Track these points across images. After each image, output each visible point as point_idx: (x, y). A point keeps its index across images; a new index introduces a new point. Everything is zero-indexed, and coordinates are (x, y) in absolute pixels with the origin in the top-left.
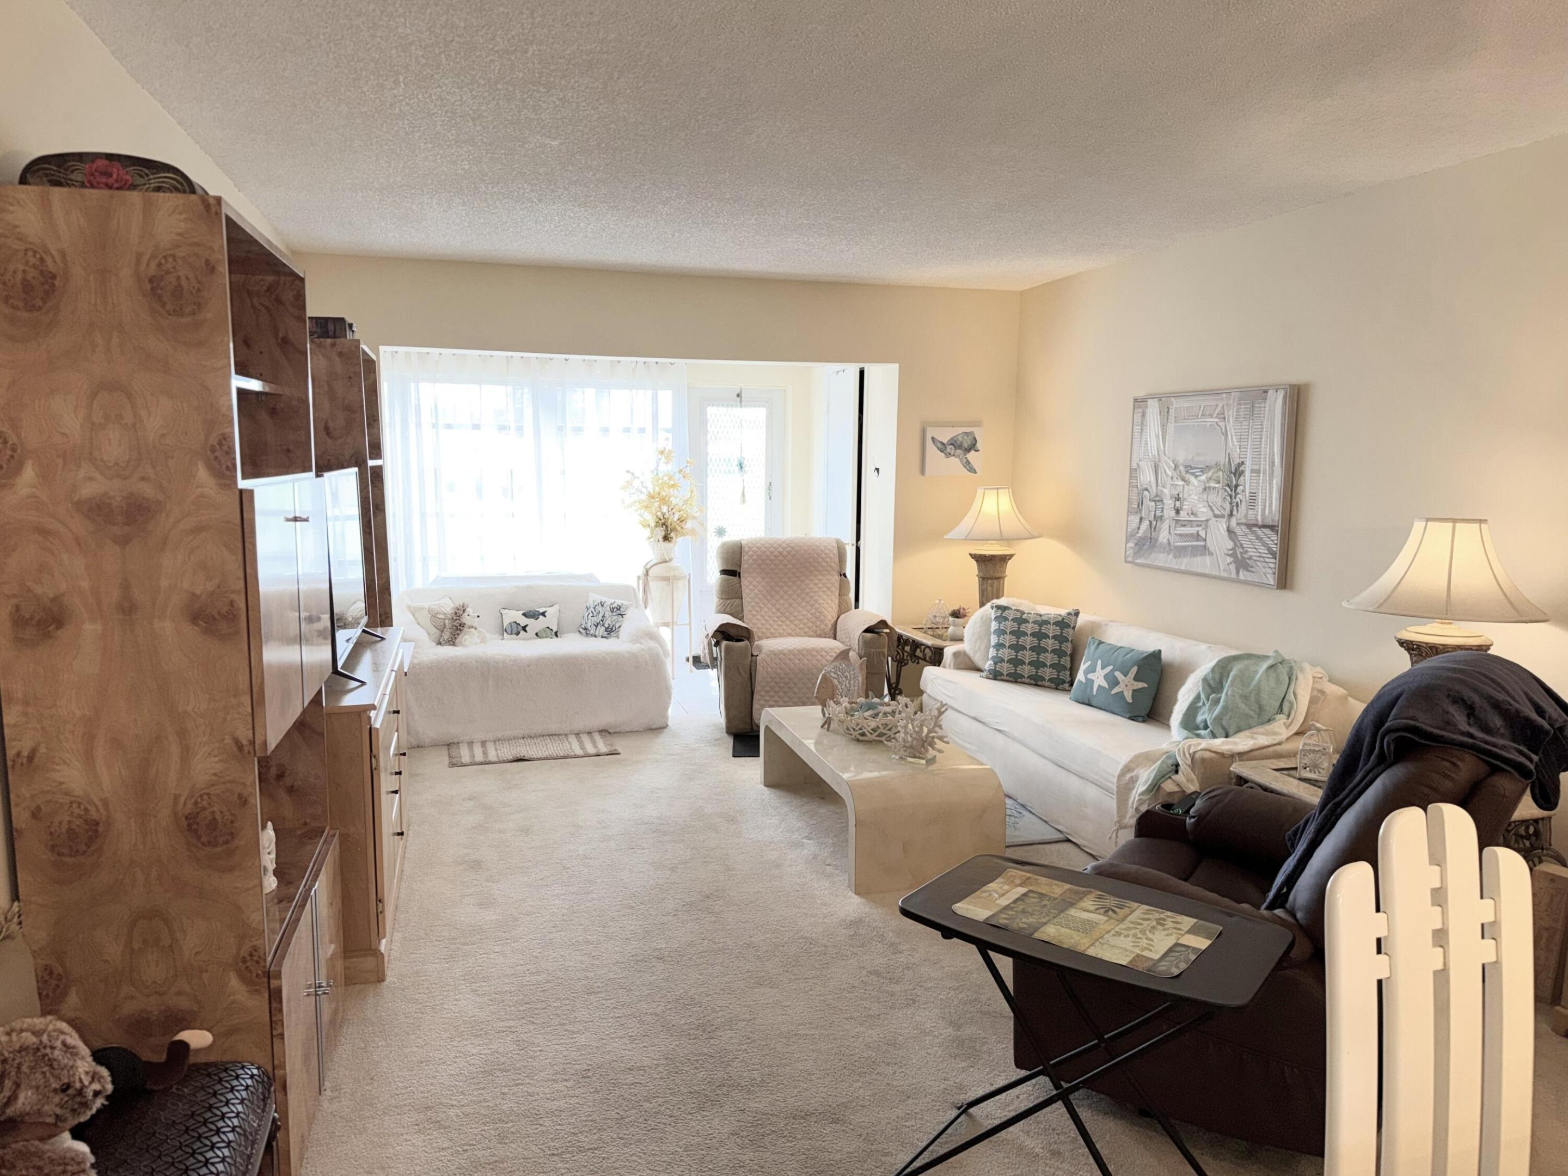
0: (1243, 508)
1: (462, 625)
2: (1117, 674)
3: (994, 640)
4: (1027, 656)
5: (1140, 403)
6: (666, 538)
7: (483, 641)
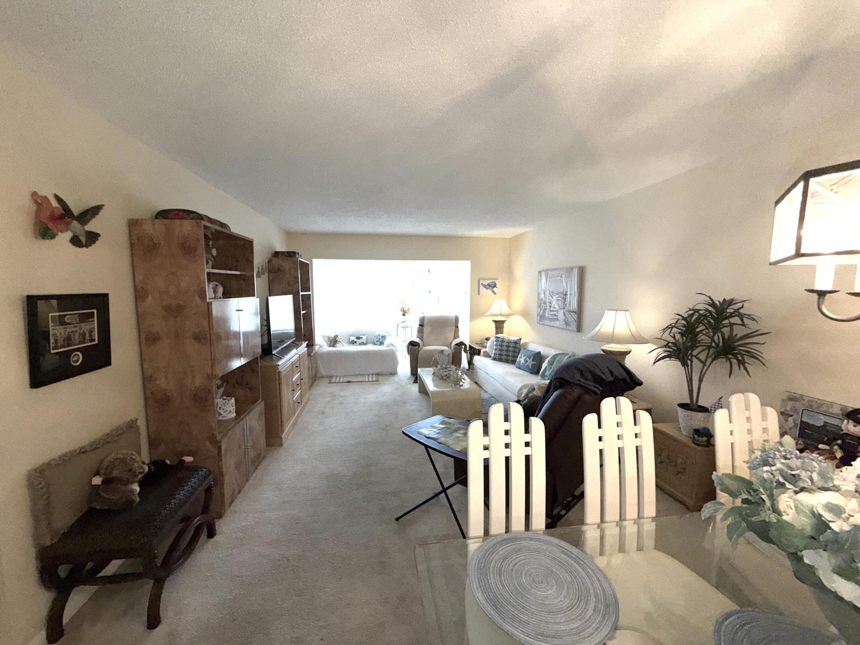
0: (567, 305)
1: (336, 341)
2: (527, 359)
3: (494, 347)
4: (504, 353)
5: (540, 272)
6: (404, 315)
7: (343, 346)
